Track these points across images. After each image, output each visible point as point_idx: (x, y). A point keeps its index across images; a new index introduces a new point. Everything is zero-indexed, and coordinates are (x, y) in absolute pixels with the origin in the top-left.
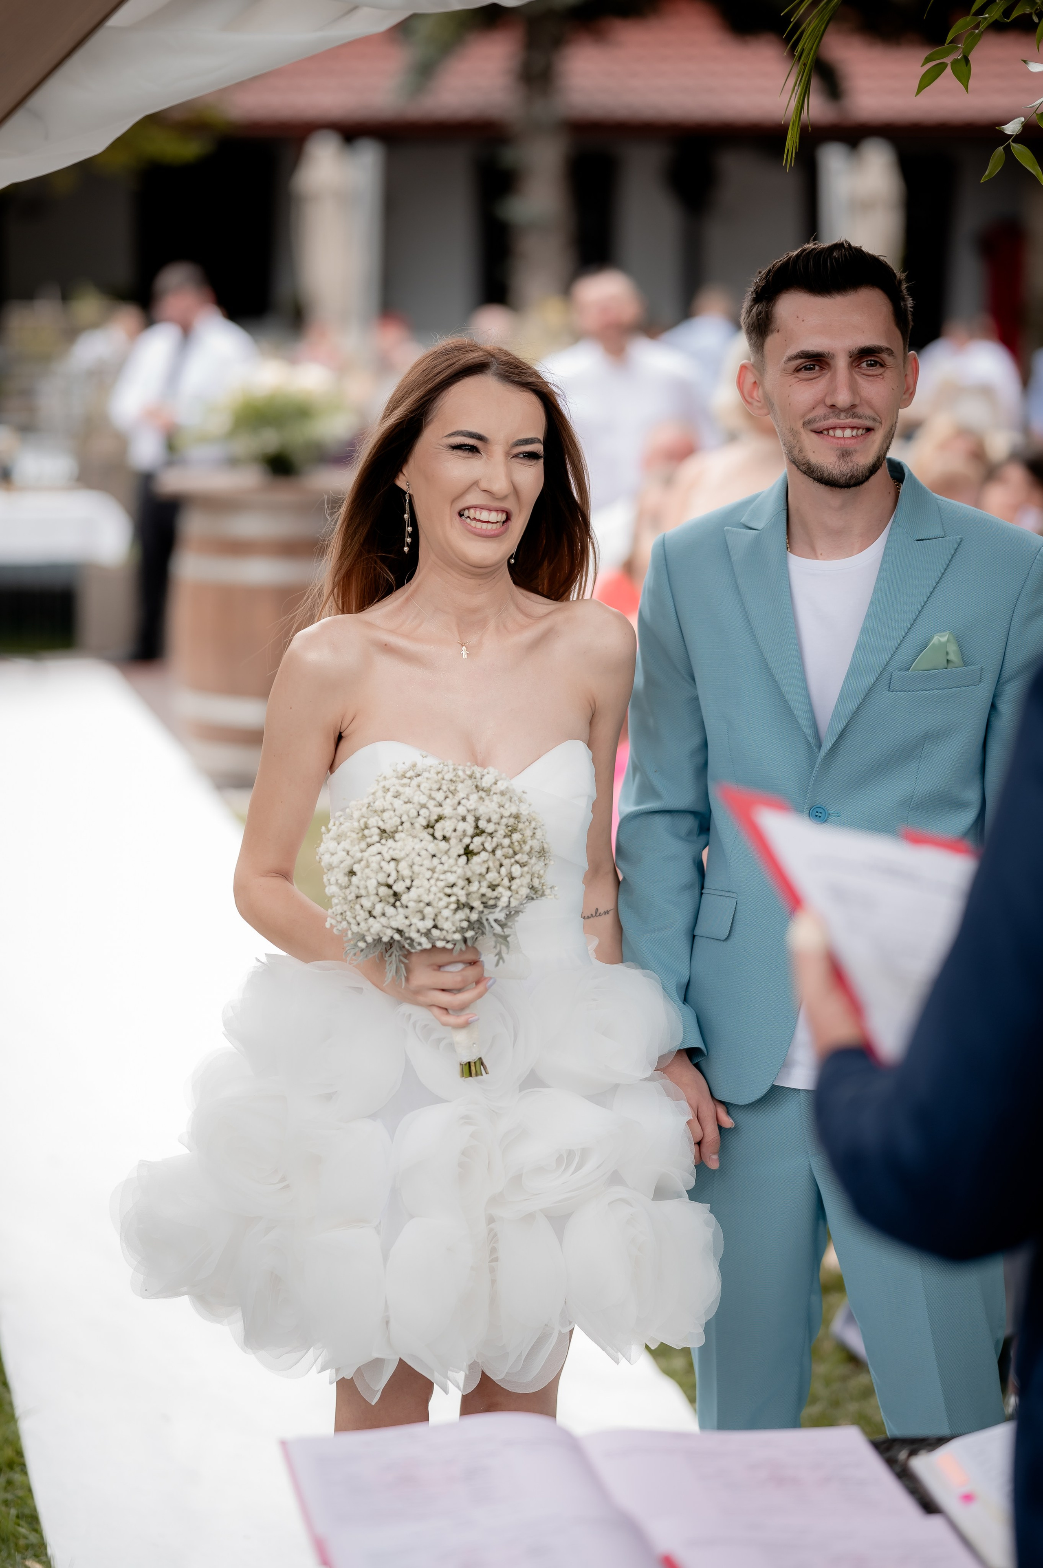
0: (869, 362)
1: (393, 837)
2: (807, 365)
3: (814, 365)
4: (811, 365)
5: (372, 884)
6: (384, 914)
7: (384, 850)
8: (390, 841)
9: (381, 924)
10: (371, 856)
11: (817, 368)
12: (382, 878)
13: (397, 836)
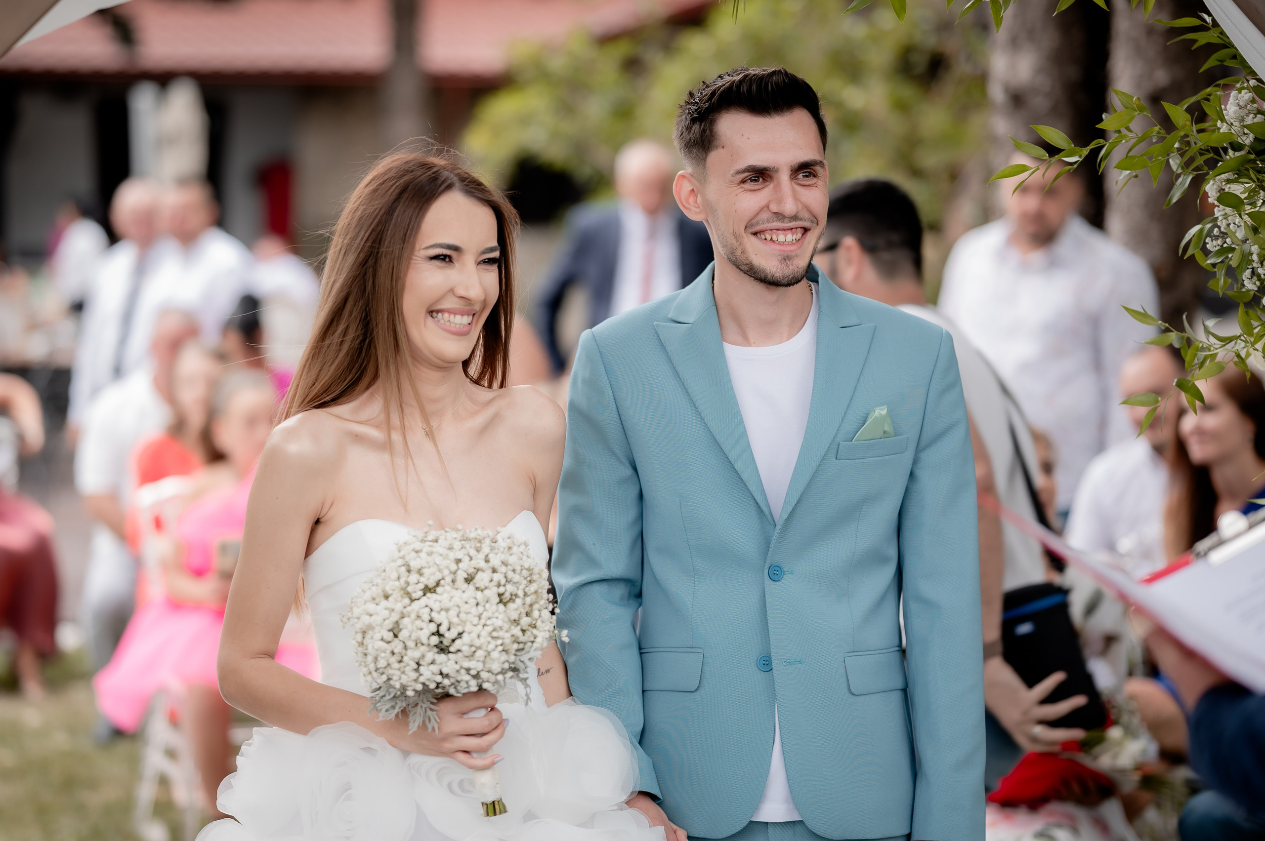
0: (804, 174)
1: (435, 592)
2: (751, 178)
3: (758, 177)
4: (754, 177)
5: (424, 635)
6: (433, 662)
7: (431, 604)
8: (434, 595)
9: (432, 672)
10: (420, 608)
11: (761, 180)
12: (433, 628)
13: (439, 590)
